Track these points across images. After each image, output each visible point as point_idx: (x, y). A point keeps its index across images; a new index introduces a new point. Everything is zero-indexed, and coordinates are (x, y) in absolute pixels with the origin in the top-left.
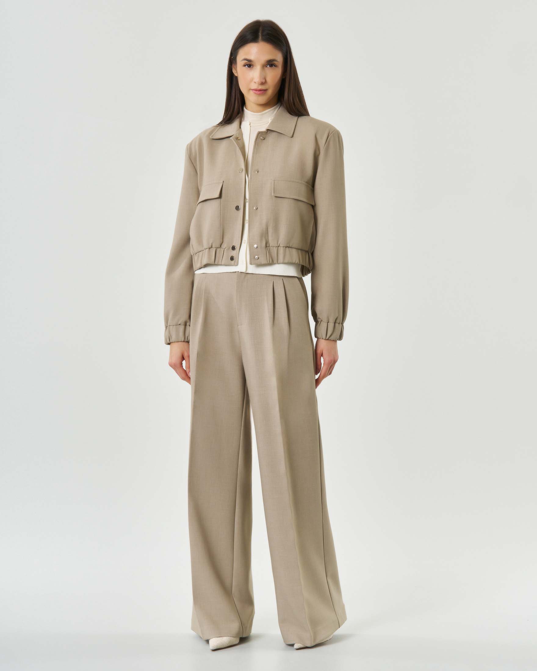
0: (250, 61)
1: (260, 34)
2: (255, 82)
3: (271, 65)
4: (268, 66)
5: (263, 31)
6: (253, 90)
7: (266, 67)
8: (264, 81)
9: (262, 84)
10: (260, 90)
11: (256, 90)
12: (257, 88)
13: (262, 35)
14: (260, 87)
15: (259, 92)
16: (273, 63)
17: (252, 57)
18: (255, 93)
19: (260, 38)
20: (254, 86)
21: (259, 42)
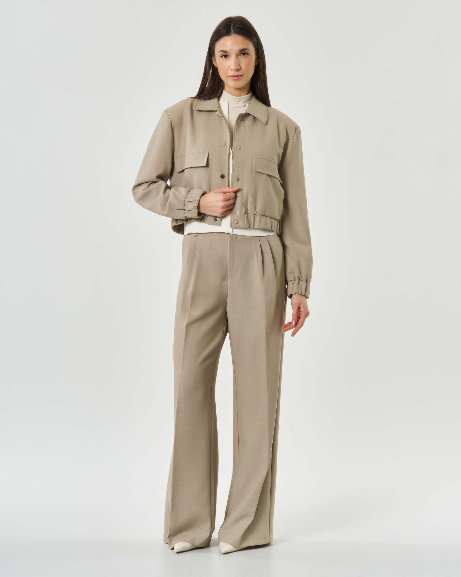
0: (225, 52)
1: (232, 28)
2: (232, 70)
3: (244, 54)
4: (242, 55)
5: (234, 26)
6: (230, 76)
7: (240, 55)
8: (239, 68)
9: (237, 70)
10: (237, 76)
11: (233, 76)
12: (234, 75)
13: (234, 29)
14: (237, 73)
15: (236, 78)
16: (246, 52)
17: (227, 49)
18: (232, 79)
19: (232, 31)
20: (231, 73)
21: (231, 35)
